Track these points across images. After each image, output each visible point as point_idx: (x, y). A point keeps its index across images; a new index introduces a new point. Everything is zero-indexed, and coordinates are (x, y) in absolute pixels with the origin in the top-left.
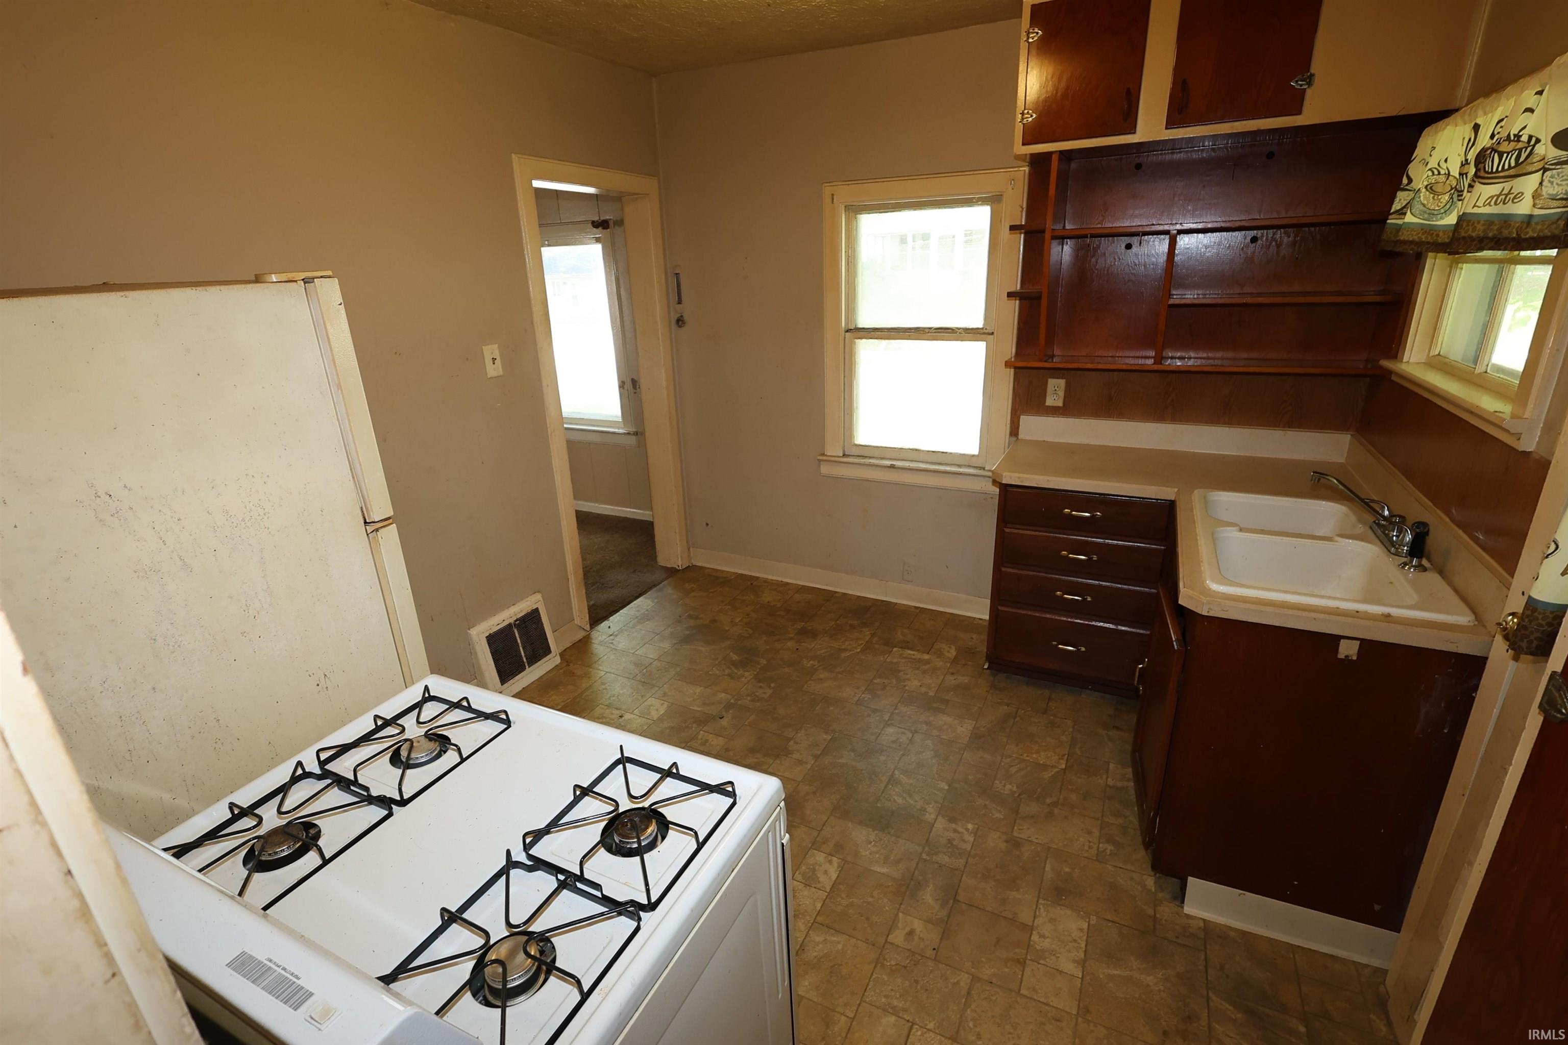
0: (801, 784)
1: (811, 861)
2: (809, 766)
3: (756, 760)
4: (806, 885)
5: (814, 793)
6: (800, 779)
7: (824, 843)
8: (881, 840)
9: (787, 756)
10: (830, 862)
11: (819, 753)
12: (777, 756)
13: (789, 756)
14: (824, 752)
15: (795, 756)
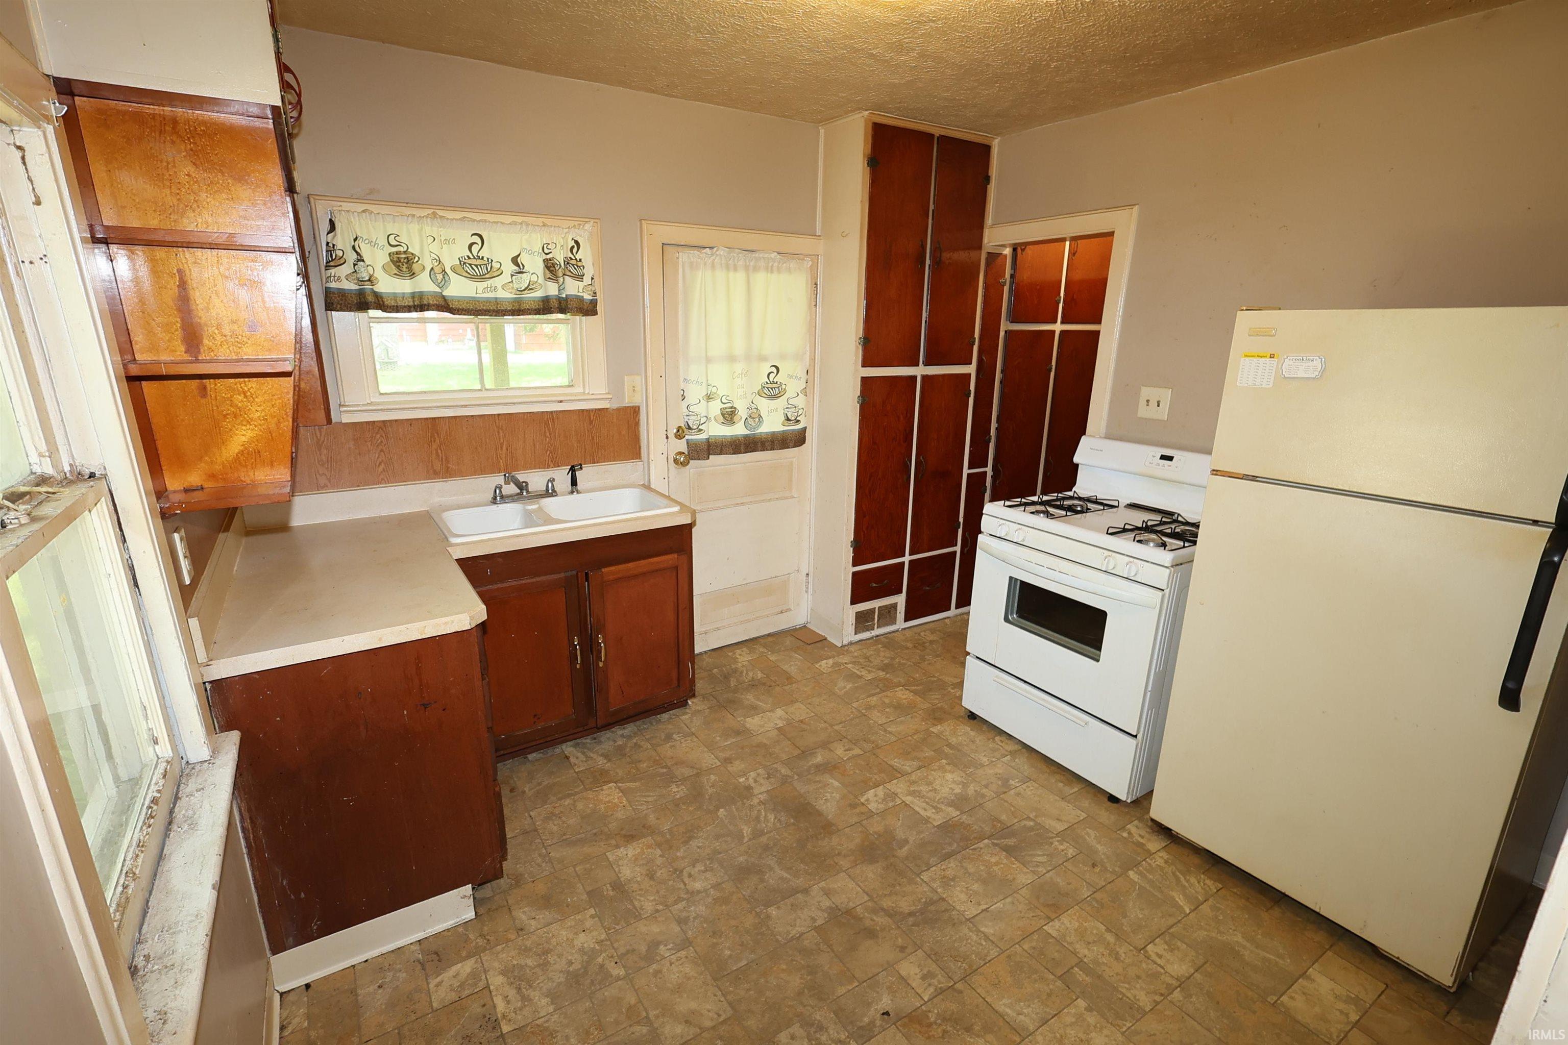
0: (844, 869)
1: (882, 807)
2: (823, 884)
3: (875, 918)
4: (896, 794)
5: (839, 854)
6: (842, 874)
7: (862, 813)
8: (816, 798)
9: (837, 906)
10: (867, 800)
11: (799, 895)
12: (849, 912)
13: (834, 906)
14: (795, 891)
15: (826, 903)
